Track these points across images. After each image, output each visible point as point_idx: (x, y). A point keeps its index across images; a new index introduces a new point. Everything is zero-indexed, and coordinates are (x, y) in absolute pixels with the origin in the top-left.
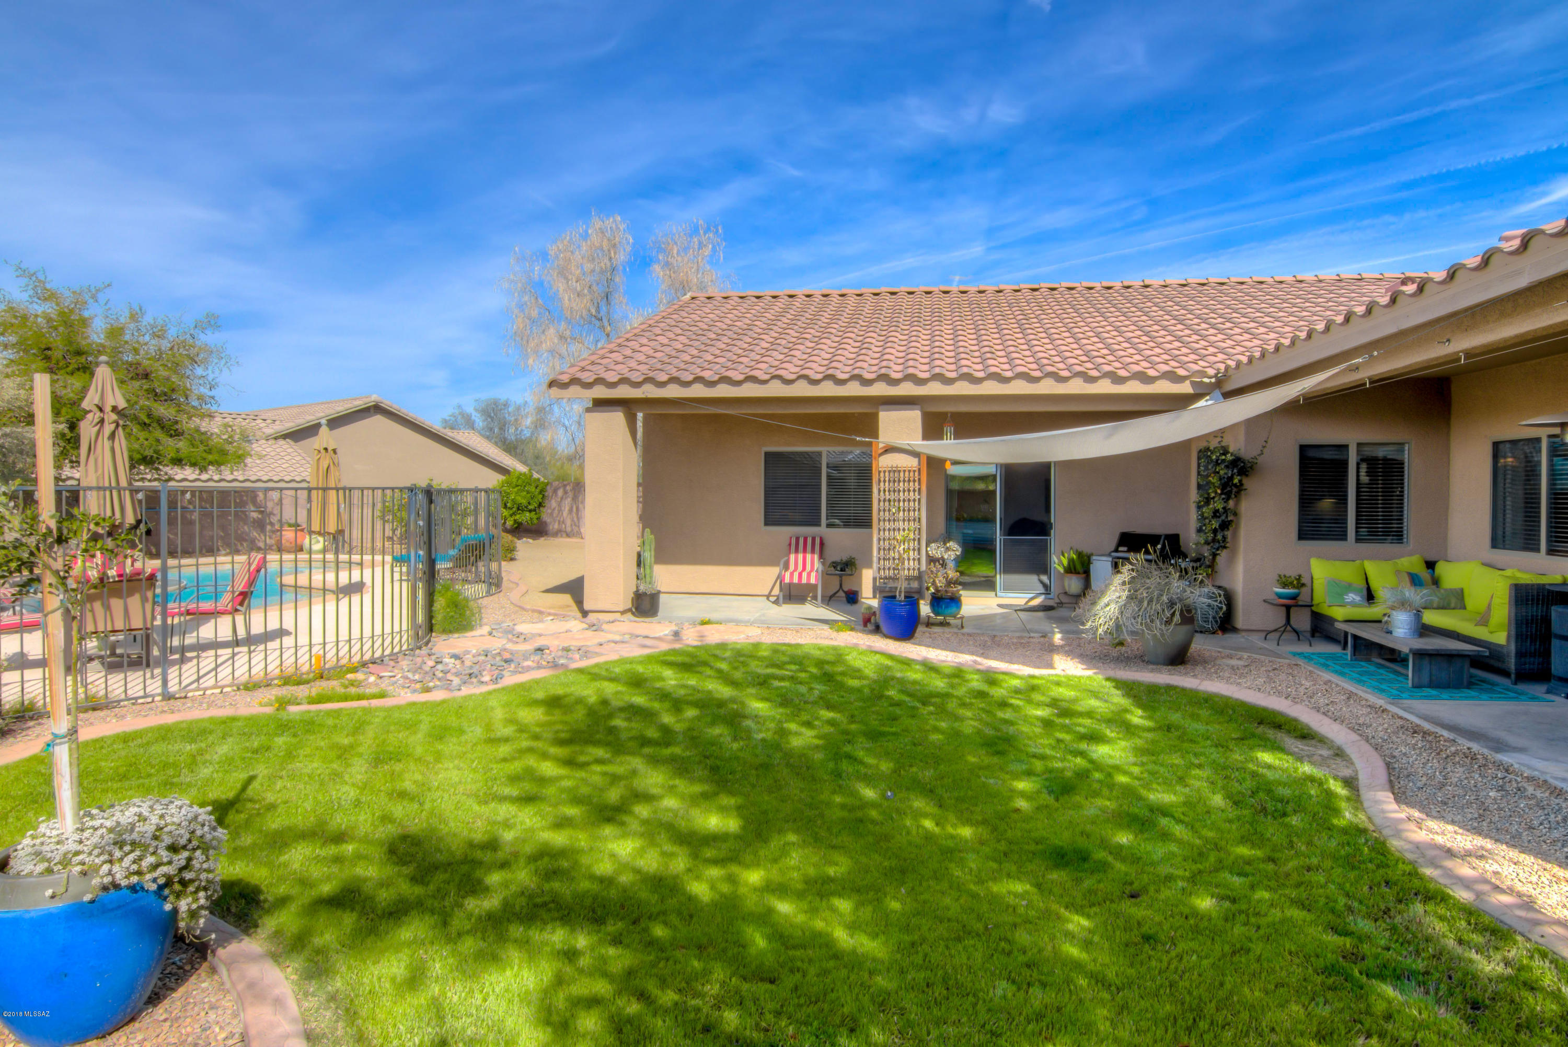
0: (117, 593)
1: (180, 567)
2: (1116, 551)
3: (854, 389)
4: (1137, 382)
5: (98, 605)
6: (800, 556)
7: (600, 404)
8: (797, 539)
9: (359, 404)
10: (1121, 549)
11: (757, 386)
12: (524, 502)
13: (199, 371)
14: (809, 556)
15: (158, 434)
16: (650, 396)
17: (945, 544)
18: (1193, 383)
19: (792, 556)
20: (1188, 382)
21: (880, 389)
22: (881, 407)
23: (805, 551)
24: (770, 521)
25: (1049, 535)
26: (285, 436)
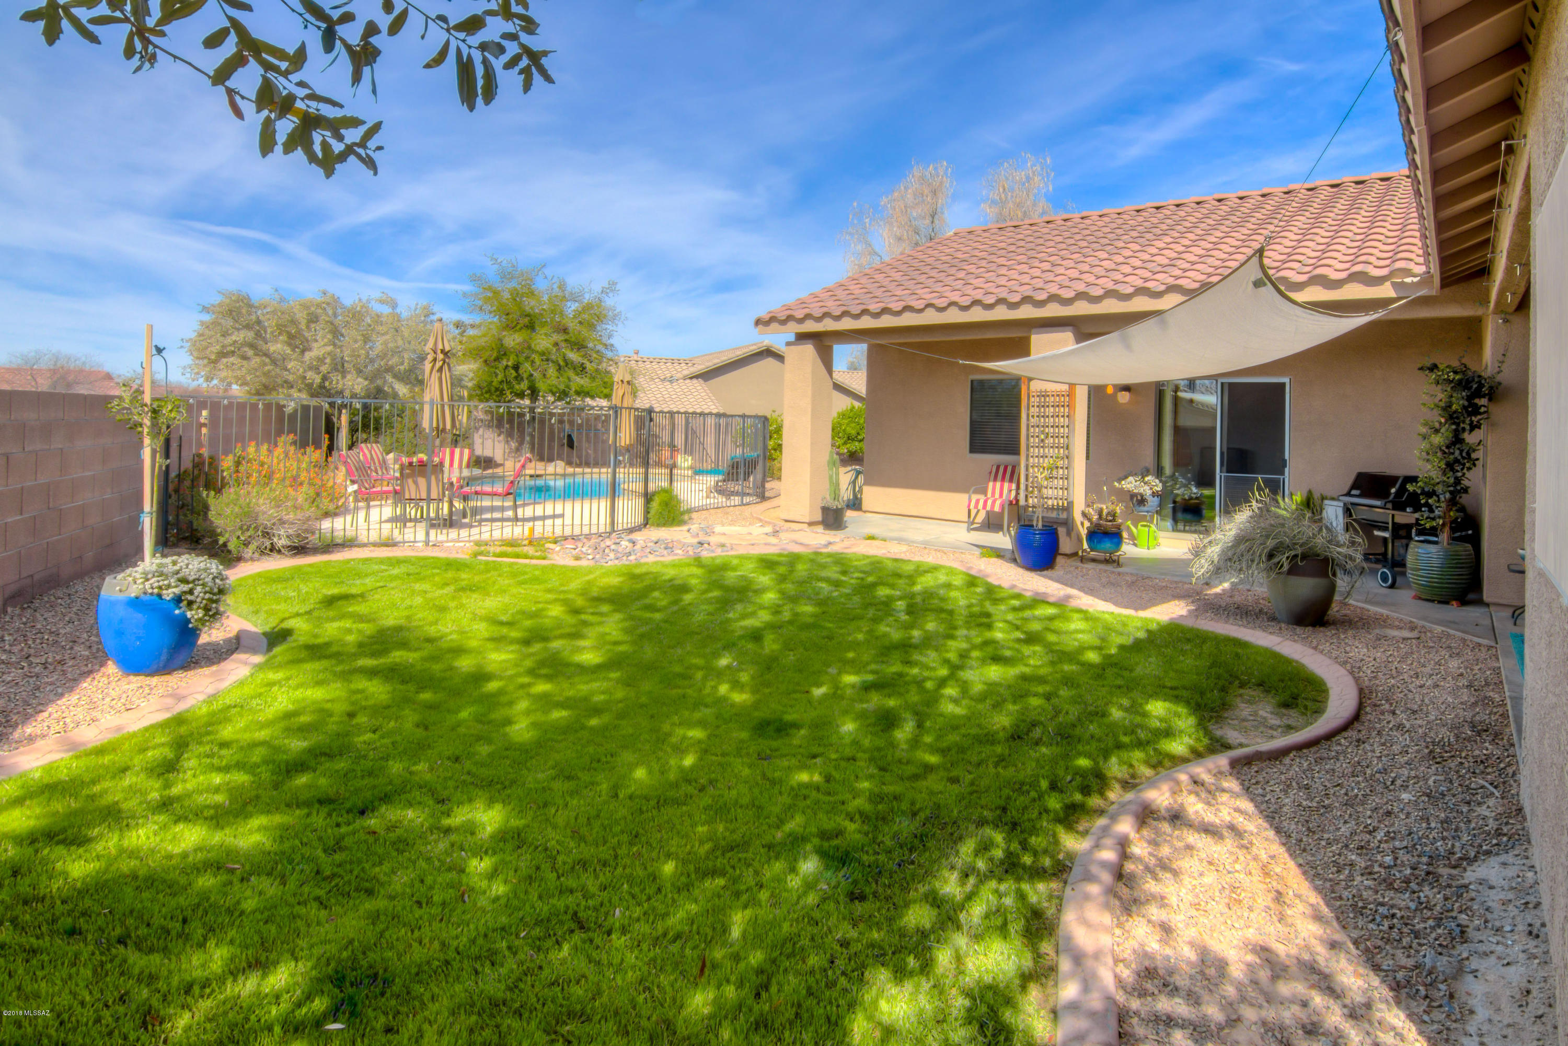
0: (423, 474)
1: (583, 474)
2: (1348, 494)
3: (1001, 314)
4: (1319, 288)
5: (410, 481)
6: (998, 484)
7: (802, 337)
8: (998, 467)
9: (754, 349)
10: (1354, 492)
11: (914, 315)
12: (853, 432)
13: (604, 326)
14: (1006, 485)
15: (571, 374)
16: (829, 329)
17: (1143, 478)
18: (1394, 285)
19: (991, 484)
20: (1388, 284)
21: (1027, 312)
22: (1033, 331)
23: (1003, 479)
24: (976, 447)
25: (1283, 473)
26: (697, 377)
